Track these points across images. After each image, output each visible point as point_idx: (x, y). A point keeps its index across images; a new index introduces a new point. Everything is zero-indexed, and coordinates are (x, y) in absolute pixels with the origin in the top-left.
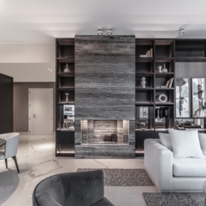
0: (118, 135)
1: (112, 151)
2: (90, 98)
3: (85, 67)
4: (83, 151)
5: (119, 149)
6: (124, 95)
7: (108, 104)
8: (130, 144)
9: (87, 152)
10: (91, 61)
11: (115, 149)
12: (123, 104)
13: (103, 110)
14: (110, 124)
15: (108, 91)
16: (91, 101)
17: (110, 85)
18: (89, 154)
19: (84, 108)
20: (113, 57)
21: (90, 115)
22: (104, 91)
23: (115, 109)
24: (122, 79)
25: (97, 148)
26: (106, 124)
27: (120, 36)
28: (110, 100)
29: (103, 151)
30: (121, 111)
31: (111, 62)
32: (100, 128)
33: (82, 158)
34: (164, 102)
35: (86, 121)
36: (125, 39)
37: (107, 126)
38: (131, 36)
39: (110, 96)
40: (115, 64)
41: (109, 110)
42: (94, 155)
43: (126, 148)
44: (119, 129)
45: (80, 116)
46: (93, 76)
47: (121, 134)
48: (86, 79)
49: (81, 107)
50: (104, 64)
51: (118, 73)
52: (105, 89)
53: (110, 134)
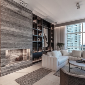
0: (23, 57)
1: (23, 65)
2: (12, 37)
3: (9, 17)
4: (7, 70)
5: (26, 63)
6: (28, 37)
7: (22, 41)
8: (31, 59)
9: (10, 69)
10: (12, 15)
11: (25, 64)
12: (28, 41)
13: (19, 44)
14: (18, 51)
15: (22, 34)
16: (13, 39)
17: (22, 31)
18: (11, 70)
19: (8, 43)
20: (24, 18)
21: (12, 47)
22: (19, 34)
23: (25, 44)
24: (28, 30)
25: (16, 65)
26: (16, 52)
27: (27, 9)
28: (23, 39)
29: (19, 66)
30: (27, 44)
31: (23, 20)
32: (13, 54)
33: (7, 74)
34: (39, 41)
35: (8, 51)
36: (29, 11)
37: (17, 53)
38: (31, 11)
39: (23, 37)
40: (25, 21)
41: (22, 44)
42: (14, 70)
43: (29, 62)
44: (24, 53)
45: (5, 47)
46: (13, 24)
47: (25, 56)
48: (9, 25)
49: (6, 42)
50: (20, 19)
51: (26, 26)
52: (20, 33)
53: (18, 57)
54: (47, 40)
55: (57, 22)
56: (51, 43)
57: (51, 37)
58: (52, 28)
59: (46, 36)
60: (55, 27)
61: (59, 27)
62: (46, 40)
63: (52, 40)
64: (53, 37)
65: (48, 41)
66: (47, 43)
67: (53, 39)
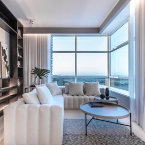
54: (8, 60)
55: (35, 20)
56: (19, 68)
57: (18, 55)
58: (19, 32)
59: (4, 48)
60: (27, 32)
61: (36, 35)
62: (5, 61)
63: (19, 62)
64: (22, 56)
65: (8, 64)
66: (7, 68)
67: (21, 60)
